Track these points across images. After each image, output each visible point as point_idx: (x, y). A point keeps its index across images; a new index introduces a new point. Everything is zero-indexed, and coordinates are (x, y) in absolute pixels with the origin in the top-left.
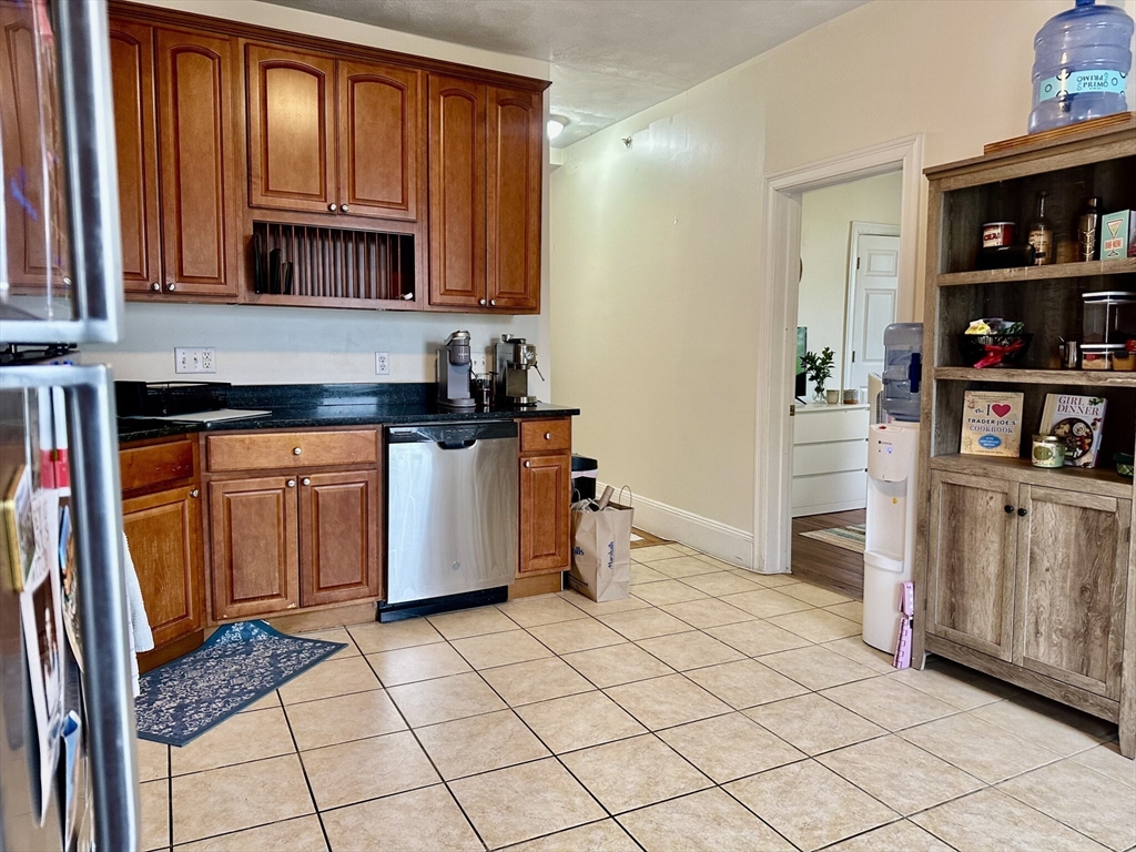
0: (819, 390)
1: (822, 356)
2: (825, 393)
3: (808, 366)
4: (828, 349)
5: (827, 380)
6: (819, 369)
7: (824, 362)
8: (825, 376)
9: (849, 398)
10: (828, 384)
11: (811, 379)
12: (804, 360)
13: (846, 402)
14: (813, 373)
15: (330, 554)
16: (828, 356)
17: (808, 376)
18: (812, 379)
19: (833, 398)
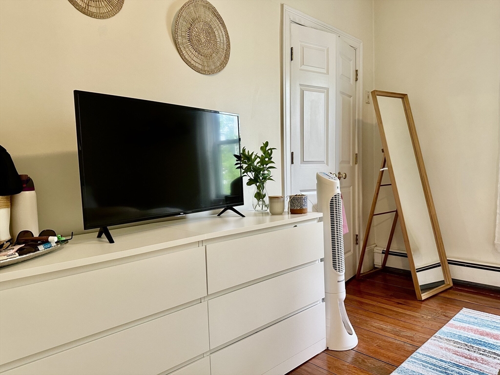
0: (259, 196)
1: (260, 154)
2: (266, 199)
3: (245, 166)
4: (267, 144)
5: (268, 183)
6: (257, 171)
7: (262, 162)
8: (265, 179)
9: (297, 207)
10: (271, 188)
11: (249, 184)
12: (238, 157)
13: (293, 212)
14: (251, 175)
16: (267, 153)
17: (245, 180)
18: (250, 182)
19: (277, 207)
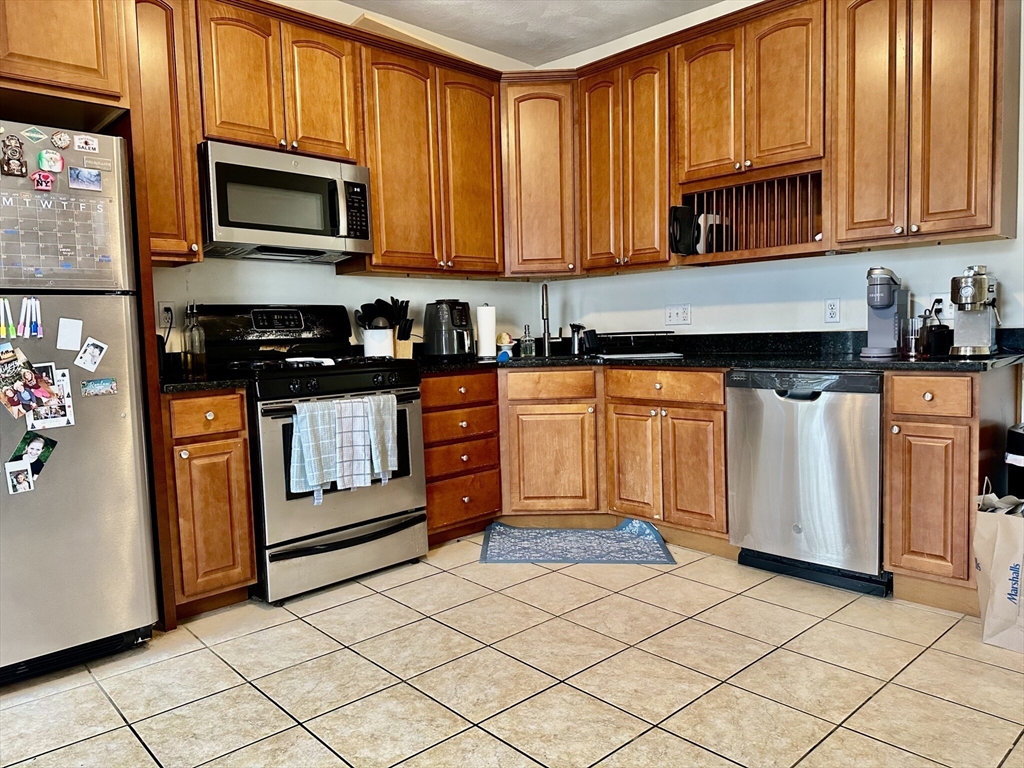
15: (684, 481)
